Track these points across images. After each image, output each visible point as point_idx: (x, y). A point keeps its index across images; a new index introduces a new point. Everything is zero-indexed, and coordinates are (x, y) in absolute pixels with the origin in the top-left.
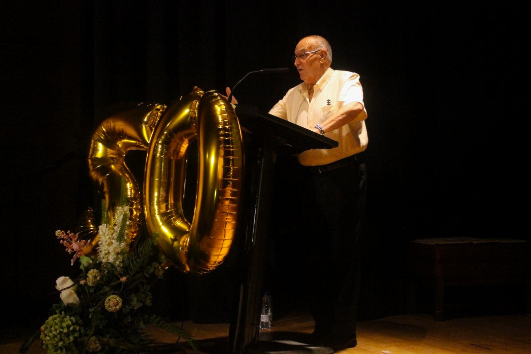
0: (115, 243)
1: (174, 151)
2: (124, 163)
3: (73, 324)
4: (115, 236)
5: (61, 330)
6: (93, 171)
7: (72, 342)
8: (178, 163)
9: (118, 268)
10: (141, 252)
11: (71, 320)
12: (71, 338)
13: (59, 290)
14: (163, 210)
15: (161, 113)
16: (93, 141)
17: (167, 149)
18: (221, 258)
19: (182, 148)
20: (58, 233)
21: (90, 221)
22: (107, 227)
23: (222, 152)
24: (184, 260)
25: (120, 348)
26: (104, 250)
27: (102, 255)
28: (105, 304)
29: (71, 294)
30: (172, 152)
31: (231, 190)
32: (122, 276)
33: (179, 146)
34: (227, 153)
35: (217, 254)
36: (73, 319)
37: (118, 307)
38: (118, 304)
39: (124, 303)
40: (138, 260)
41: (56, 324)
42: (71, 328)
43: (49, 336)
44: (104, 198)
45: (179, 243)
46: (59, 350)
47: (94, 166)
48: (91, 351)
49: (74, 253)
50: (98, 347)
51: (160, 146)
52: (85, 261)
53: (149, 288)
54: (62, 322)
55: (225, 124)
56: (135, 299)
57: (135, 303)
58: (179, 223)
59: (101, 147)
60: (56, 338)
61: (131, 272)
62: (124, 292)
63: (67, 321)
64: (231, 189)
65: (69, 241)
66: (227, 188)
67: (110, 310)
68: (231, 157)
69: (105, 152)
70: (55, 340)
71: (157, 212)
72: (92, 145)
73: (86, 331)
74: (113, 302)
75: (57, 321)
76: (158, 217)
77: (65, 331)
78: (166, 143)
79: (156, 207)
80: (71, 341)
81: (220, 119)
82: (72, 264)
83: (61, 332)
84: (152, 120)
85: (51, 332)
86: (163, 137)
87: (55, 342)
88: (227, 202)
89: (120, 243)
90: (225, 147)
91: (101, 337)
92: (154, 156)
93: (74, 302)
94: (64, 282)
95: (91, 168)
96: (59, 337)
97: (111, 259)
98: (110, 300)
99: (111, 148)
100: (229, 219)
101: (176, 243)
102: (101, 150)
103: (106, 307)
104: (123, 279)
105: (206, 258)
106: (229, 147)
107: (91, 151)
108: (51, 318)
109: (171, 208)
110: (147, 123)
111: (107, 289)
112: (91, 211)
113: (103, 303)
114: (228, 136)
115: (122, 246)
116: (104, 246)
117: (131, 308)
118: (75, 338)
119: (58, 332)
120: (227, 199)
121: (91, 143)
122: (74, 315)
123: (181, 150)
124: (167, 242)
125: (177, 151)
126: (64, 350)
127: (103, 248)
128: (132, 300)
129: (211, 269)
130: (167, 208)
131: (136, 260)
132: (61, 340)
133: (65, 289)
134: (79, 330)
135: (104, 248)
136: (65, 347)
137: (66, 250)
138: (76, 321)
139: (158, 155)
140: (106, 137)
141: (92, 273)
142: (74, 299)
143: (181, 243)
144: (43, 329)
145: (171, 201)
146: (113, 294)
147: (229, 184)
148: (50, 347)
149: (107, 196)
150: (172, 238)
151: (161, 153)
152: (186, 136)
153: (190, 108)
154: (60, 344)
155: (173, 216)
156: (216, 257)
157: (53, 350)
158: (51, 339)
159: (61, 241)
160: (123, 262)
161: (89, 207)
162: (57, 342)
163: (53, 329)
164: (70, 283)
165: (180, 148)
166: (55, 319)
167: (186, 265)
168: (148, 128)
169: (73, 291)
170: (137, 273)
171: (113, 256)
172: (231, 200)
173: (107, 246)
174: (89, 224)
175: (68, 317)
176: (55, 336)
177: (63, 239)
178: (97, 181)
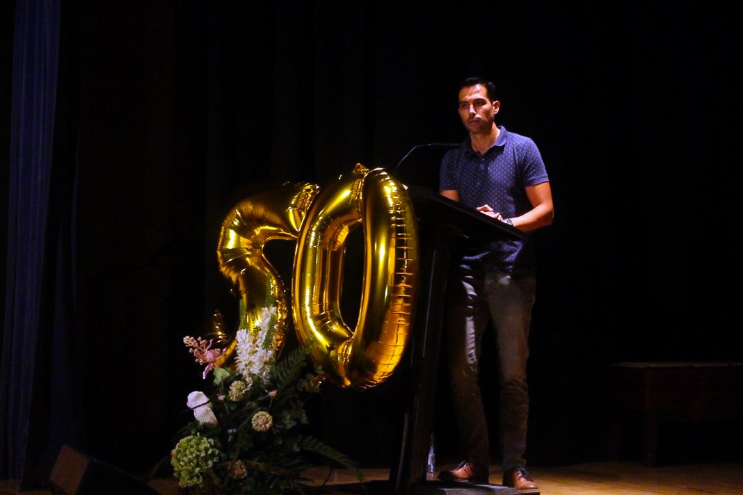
0: (261, 351)
1: (331, 240)
2: (263, 255)
3: (212, 447)
4: (260, 342)
5: (198, 453)
6: (223, 266)
7: (211, 467)
8: (335, 255)
9: (264, 380)
10: (292, 363)
11: (209, 442)
12: (210, 463)
13: (192, 407)
14: (317, 312)
15: (311, 194)
16: (223, 228)
17: (322, 238)
18: (390, 369)
19: (340, 236)
20: (187, 340)
21: (217, 327)
22: (247, 332)
23: (394, 241)
24: (342, 372)
25: (271, 474)
26: (244, 360)
27: (241, 366)
28: (253, 422)
29: (207, 412)
30: (328, 241)
31: (405, 287)
32: (270, 389)
33: (336, 234)
34: (400, 243)
35: (387, 363)
36: (211, 441)
37: (268, 425)
38: (267, 422)
39: (274, 421)
40: (288, 372)
41: (192, 447)
42: (210, 452)
43: (183, 461)
44: (241, 298)
45: (337, 352)
46: (195, 478)
47: (225, 259)
48: (235, 477)
49: (206, 364)
50: (244, 473)
51: (313, 234)
52: (221, 374)
53: (302, 404)
54: (198, 444)
55: (396, 208)
56: (288, 417)
57: (289, 422)
58: (336, 328)
59: (232, 234)
60: (191, 464)
61: (281, 386)
62: (275, 408)
63: (205, 443)
64: (405, 285)
65: (199, 350)
66: (401, 285)
67: (259, 429)
68: (405, 248)
69: (238, 242)
70: (190, 465)
71: (308, 314)
72: (222, 233)
73: (228, 455)
74: (261, 420)
75: (192, 443)
76: (310, 322)
77: (203, 454)
78: (322, 230)
79: (308, 309)
80: (209, 466)
81: (391, 203)
82: (204, 378)
83: (197, 456)
84: (300, 203)
85: (185, 455)
86: (317, 223)
87: (190, 468)
88: (400, 301)
89: (267, 351)
90: (397, 236)
91: (248, 461)
92: (306, 246)
93: (211, 422)
94: (198, 397)
95: (221, 262)
96: (195, 461)
97: (255, 370)
98: (258, 417)
99: (245, 236)
100: (402, 321)
101: (332, 353)
102: (233, 240)
103: (254, 425)
104: (273, 393)
105: (373, 367)
106: (403, 236)
107: (221, 240)
108: (183, 441)
109: (326, 311)
110: (294, 206)
111: (254, 404)
112: (218, 316)
113: (250, 421)
114: (400, 222)
115: (269, 355)
116: (243, 356)
117: (282, 427)
118: (214, 463)
119: (194, 455)
120: (400, 297)
121: (220, 230)
122: (212, 437)
123: (339, 240)
124: (321, 352)
125: (334, 241)
126: (201, 477)
127: (243, 359)
128: (284, 418)
129: (379, 381)
130: (321, 310)
131: (285, 371)
132: (198, 465)
133: (200, 406)
134: (219, 455)
135: (245, 358)
136: (202, 474)
137: (196, 360)
138: (215, 443)
139: (311, 244)
140: (240, 223)
141: (235, 386)
142: (211, 418)
143: (340, 351)
144: (175, 453)
145: (326, 300)
146: (261, 410)
147: (403, 278)
148: (183, 474)
149: (244, 296)
150: (328, 346)
151: (315, 243)
152: (346, 223)
153: (352, 189)
154: (197, 470)
155: (328, 320)
156: (386, 367)
157: (188, 477)
158: (186, 464)
159: (191, 349)
160: (271, 373)
161: (216, 311)
162: (193, 468)
163: (188, 452)
164: (204, 399)
165: (337, 237)
166: (190, 441)
167: (346, 379)
168: (296, 212)
169: (209, 409)
170: (288, 387)
171: (259, 366)
172: (404, 298)
173: (247, 356)
174: (217, 330)
175: (205, 439)
176: (190, 461)
177: (194, 348)
178: (230, 279)
